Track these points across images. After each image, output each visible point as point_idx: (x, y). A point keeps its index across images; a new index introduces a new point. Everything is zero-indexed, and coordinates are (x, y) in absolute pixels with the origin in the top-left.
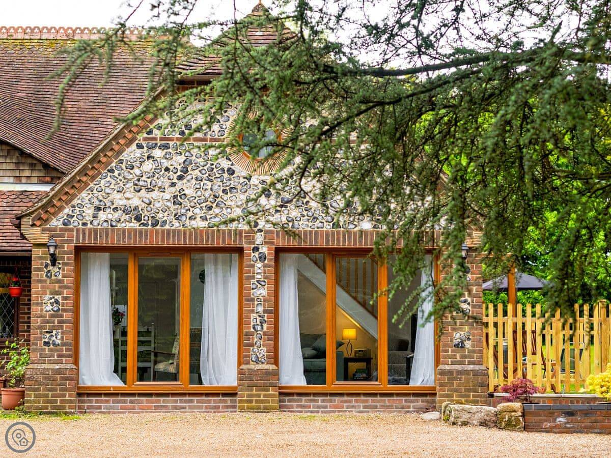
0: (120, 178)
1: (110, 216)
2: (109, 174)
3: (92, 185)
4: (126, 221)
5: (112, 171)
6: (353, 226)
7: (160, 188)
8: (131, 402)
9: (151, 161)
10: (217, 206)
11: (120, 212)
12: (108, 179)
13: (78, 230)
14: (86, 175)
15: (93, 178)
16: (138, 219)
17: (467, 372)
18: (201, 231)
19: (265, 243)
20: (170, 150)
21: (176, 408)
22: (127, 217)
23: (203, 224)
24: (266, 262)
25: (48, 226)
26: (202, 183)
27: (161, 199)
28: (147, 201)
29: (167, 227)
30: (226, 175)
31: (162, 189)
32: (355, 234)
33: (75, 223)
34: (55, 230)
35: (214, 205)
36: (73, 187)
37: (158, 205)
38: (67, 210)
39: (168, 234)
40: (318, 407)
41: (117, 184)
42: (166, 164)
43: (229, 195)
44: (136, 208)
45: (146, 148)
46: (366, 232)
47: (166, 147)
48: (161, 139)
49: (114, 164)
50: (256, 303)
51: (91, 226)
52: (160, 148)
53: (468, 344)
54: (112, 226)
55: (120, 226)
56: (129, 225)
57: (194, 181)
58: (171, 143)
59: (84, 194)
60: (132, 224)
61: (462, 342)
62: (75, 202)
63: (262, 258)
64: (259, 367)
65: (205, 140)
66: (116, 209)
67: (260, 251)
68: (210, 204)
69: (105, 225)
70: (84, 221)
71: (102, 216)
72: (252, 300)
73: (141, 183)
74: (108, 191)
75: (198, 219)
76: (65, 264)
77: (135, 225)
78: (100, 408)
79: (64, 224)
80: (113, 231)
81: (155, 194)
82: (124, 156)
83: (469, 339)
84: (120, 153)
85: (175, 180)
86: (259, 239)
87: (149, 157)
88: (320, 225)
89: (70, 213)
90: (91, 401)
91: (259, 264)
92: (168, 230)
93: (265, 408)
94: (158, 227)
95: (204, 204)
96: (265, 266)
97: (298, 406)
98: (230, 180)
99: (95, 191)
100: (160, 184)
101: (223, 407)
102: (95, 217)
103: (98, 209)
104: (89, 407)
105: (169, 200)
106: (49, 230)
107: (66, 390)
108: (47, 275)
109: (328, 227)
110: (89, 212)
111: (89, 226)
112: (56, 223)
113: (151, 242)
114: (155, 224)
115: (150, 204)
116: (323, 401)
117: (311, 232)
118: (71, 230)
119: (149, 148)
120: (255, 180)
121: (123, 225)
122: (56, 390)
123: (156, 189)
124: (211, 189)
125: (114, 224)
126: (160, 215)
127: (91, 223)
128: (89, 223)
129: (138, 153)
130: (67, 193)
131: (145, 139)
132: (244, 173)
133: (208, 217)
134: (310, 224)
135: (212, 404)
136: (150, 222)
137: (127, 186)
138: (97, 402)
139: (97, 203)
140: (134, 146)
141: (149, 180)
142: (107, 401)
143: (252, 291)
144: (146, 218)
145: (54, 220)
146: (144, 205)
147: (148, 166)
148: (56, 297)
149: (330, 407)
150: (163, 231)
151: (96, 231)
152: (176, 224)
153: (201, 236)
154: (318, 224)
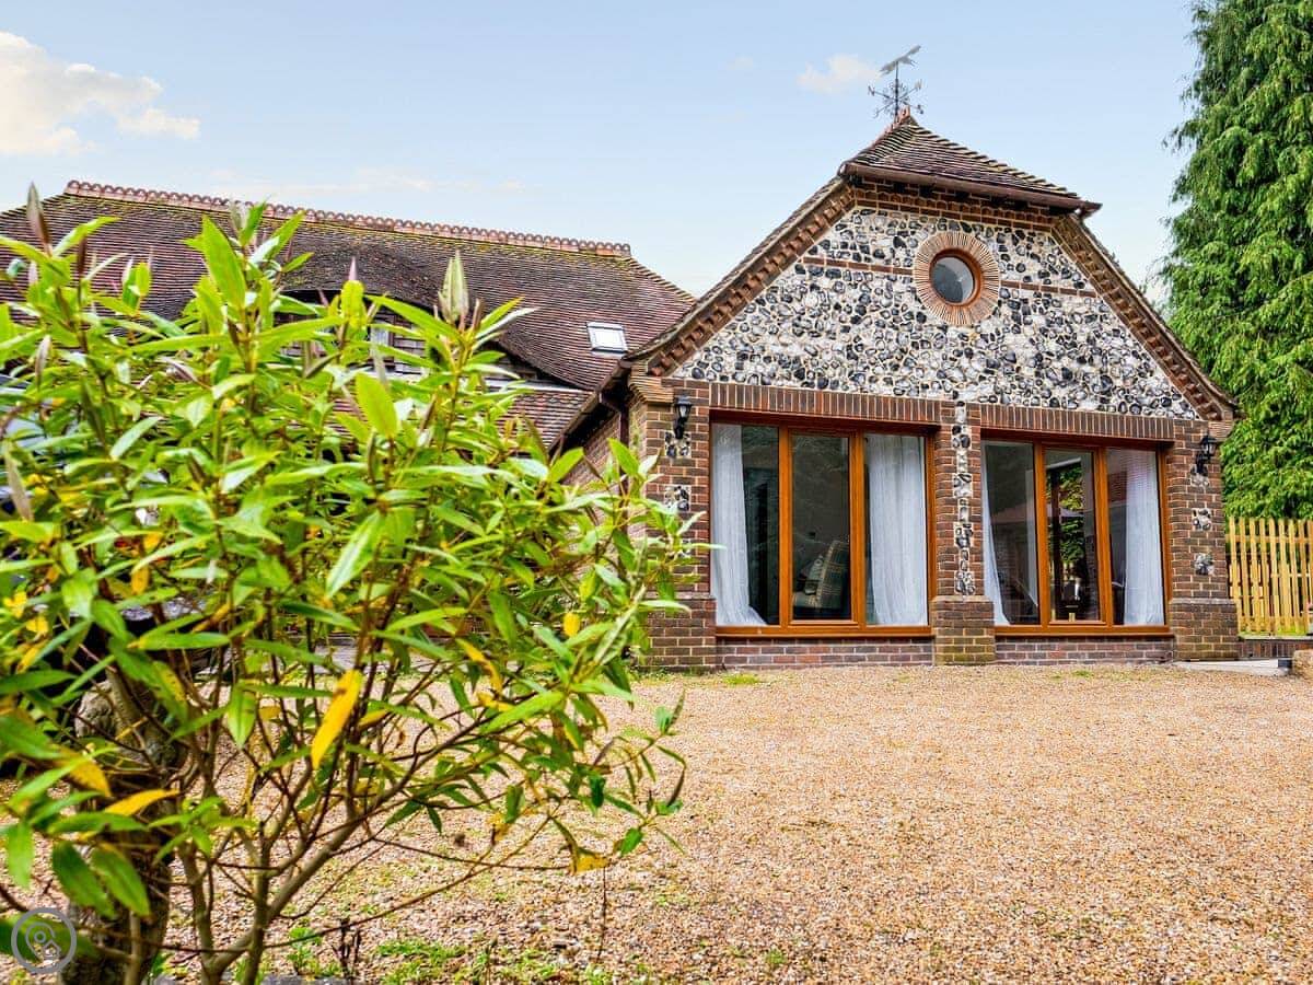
0: (774, 313)
1: (760, 369)
2: (758, 306)
3: (733, 321)
4: (783, 377)
5: (761, 302)
6: (1074, 406)
7: (828, 332)
8: (789, 651)
9: (815, 292)
10: (905, 365)
11: (774, 364)
12: (757, 313)
13: (714, 386)
14: (728, 304)
15: (736, 310)
16: (800, 375)
17: (1214, 607)
18: (886, 399)
19: (968, 422)
20: (841, 280)
21: (851, 659)
22: (784, 372)
23: (888, 391)
24: (970, 448)
25: (670, 377)
26: (884, 331)
27: (831, 348)
28: (813, 351)
29: (840, 390)
30: (915, 322)
31: (831, 335)
32: (1077, 415)
33: (710, 375)
34: (681, 383)
35: (901, 364)
36: (710, 320)
37: (826, 357)
38: (698, 355)
39: (842, 401)
40: (1036, 656)
41: (769, 321)
42: (836, 299)
43: (921, 351)
44: (797, 360)
45: (808, 274)
46: (1090, 414)
47: (836, 274)
48: (829, 263)
49: (764, 293)
50: (959, 507)
51: (734, 382)
52: (827, 275)
53: (1211, 570)
54: (763, 383)
55: (774, 384)
56: (787, 384)
57: (873, 327)
58: (842, 270)
59: (722, 333)
60: (791, 383)
61: (1205, 567)
62: (710, 343)
63: (965, 443)
64: (968, 599)
65: (887, 270)
66: (768, 359)
67: (963, 432)
68: (896, 362)
69: (754, 380)
70: (723, 374)
71: (749, 367)
72: (954, 502)
73: (803, 323)
74: (756, 330)
75: (881, 382)
76: (695, 437)
77: (795, 384)
78: (743, 660)
79: (694, 376)
80: (764, 390)
81: (822, 341)
82: (777, 282)
83: (1211, 563)
84: (772, 276)
85: (849, 324)
86: (960, 415)
87: (813, 287)
88: (1035, 401)
89: (703, 360)
90: (731, 651)
91: (962, 452)
92: (842, 395)
93: (979, 658)
94: (827, 390)
95: (888, 361)
96: (969, 454)
97: (1010, 656)
98: (920, 329)
99: (738, 330)
100: (828, 327)
101: (915, 658)
102: (739, 368)
103: (743, 357)
104: (728, 660)
105: (840, 352)
106: (673, 384)
107: (701, 633)
108: (669, 453)
109: (1044, 405)
110: (730, 361)
111: (731, 381)
112: (683, 373)
113: (818, 412)
114: (822, 386)
115: (815, 355)
116: (1041, 648)
117: (1024, 409)
118: (705, 386)
119: (813, 274)
120: (952, 333)
121: (780, 383)
122: (686, 634)
123: (824, 334)
124: (897, 341)
125: (767, 380)
126: (830, 372)
127: (734, 377)
128: (730, 376)
129: (797, 279)
130: (700, 329)
131: (807, 260)
132: (939, 322)
133: (894, 380)
134: (1023, 399)
135: (900, 653)
136: (816, 382)
137: (783, 326)
138: (739, 651)
139: (741, 347)
140: (792, 269)
141: (814, 321)
142: (755, 651)
143: (954, 490)
144: (811, 375)
145: (680, 368)
146: (807, 356)
147: (812, 299)
148: (684, 487)
149: (1050, 656)
150: (834, 395)
151: (740, 389)
152: (852, 388)
153: (886, 406)
154: (1031, 399)
